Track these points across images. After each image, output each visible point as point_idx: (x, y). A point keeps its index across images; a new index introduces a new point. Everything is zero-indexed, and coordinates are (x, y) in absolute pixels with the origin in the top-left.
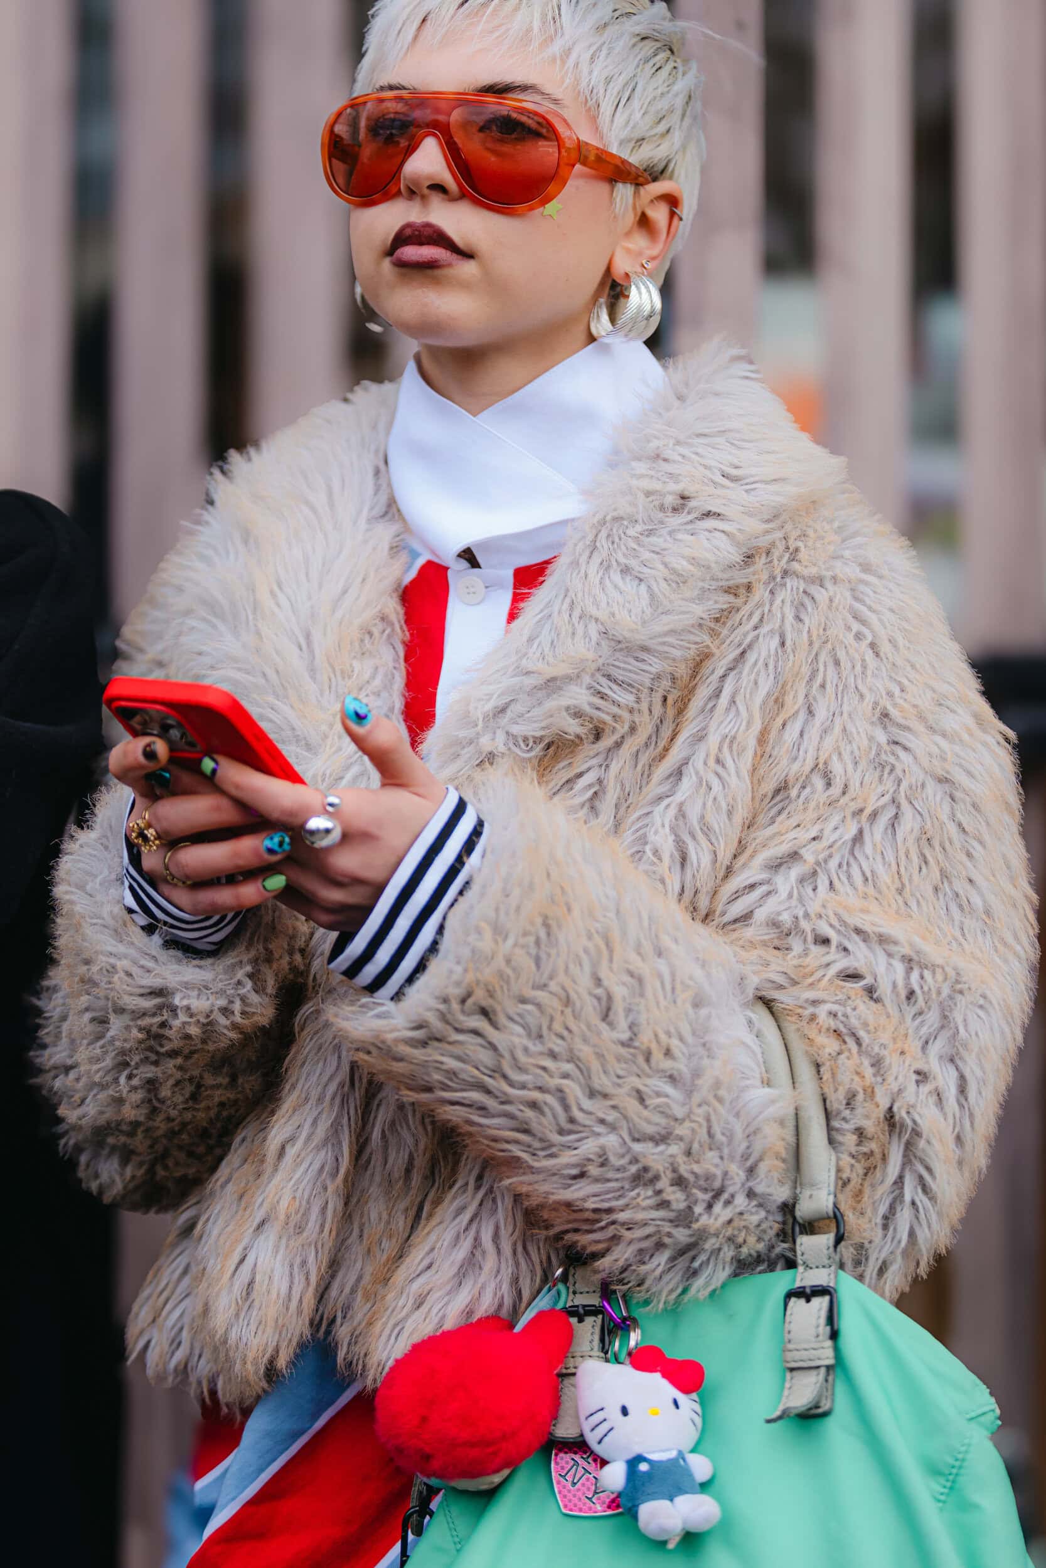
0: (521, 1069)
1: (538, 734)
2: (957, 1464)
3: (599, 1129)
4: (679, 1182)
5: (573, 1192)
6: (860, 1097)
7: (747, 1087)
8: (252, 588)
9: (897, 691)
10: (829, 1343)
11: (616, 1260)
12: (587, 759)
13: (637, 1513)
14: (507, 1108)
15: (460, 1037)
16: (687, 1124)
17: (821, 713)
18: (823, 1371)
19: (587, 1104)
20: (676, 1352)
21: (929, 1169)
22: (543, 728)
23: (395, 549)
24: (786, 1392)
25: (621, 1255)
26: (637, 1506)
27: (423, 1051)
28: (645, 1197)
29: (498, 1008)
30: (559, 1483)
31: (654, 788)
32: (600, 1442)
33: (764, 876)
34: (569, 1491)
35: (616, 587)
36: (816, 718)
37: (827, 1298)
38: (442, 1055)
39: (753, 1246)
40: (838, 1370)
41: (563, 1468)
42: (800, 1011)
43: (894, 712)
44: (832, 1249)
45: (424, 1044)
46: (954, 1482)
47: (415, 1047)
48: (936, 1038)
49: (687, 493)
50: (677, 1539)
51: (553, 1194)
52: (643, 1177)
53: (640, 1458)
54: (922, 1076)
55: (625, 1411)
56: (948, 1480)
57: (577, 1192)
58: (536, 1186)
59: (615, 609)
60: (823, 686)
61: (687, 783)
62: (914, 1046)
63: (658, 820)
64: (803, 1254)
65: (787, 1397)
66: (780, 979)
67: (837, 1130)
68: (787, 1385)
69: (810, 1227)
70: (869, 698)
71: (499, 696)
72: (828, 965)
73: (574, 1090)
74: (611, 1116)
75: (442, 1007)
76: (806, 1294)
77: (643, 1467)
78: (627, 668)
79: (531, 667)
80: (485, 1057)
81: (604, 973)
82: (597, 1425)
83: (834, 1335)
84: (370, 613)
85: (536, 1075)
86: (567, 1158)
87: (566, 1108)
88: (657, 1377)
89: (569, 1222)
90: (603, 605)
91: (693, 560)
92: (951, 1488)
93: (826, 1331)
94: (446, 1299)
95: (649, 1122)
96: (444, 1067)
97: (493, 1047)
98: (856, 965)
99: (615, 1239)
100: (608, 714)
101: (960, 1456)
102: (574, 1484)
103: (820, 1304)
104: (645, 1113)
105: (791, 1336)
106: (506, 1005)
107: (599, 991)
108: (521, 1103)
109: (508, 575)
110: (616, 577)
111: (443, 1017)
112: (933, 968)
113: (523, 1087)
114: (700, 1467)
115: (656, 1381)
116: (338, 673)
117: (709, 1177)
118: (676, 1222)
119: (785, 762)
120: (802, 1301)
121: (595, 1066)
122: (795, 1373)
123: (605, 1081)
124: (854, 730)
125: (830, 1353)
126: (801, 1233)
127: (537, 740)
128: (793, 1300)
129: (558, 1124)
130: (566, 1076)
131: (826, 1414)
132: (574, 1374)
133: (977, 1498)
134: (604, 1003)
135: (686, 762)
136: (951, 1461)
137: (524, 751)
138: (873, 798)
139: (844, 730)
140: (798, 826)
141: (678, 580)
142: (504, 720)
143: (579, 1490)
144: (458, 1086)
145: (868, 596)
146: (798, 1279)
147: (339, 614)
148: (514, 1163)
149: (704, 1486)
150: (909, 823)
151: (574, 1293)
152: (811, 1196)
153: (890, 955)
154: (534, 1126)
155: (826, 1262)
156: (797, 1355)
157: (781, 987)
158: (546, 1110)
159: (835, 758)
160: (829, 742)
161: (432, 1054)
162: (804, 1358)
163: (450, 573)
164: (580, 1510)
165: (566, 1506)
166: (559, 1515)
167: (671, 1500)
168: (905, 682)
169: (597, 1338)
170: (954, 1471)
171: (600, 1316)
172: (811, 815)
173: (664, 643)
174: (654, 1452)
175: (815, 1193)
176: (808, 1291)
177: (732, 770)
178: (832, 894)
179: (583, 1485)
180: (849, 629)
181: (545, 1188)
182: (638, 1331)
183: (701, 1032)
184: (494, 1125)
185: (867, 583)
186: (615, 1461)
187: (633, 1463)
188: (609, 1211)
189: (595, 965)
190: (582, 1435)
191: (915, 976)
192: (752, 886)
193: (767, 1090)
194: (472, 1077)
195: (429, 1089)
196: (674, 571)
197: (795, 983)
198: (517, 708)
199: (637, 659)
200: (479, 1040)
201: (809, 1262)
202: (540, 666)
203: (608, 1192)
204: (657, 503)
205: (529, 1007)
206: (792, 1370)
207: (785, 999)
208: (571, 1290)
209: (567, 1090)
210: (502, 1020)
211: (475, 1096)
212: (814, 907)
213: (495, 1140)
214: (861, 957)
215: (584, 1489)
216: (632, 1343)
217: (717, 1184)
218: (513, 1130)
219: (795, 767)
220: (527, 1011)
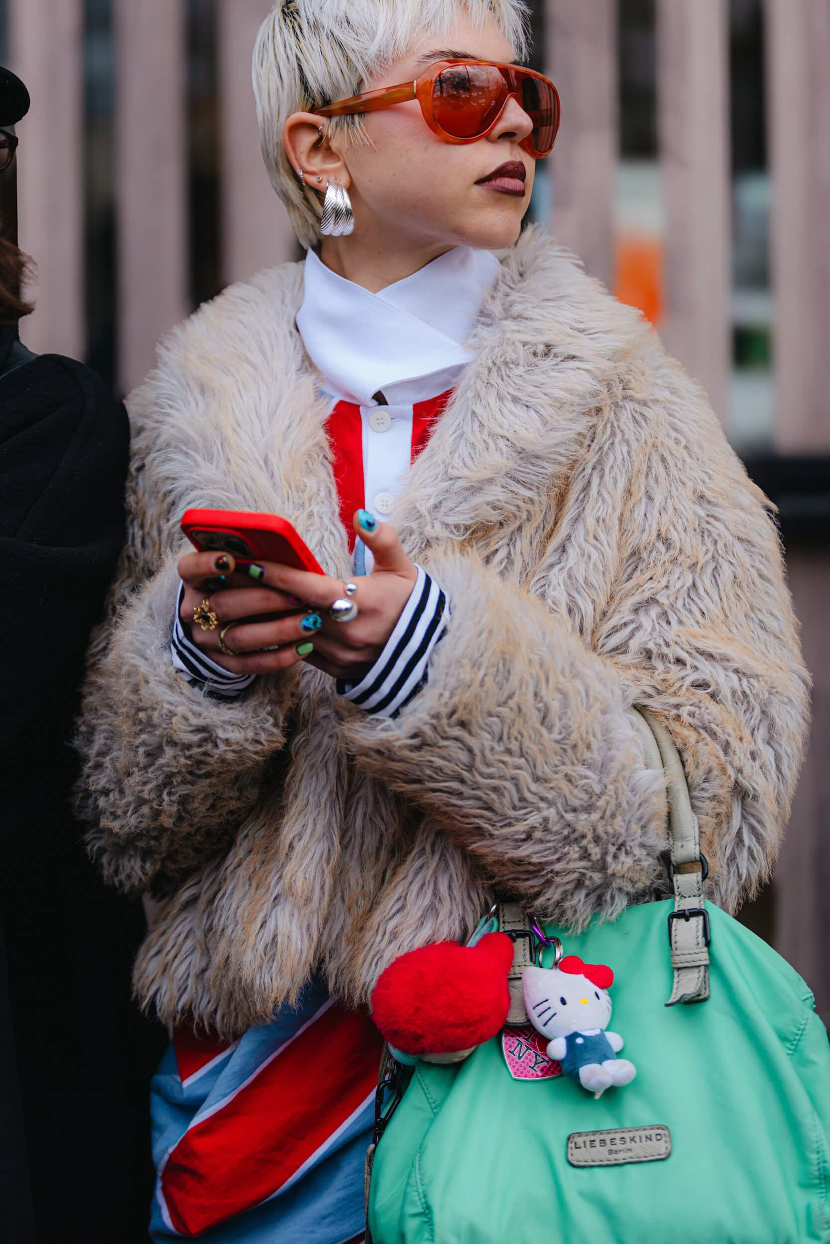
0: (488, 765)
1: (468, 523)
2: (799, 1032)
3: (542, 805)
4: (597, 839)
5: (522, 851)
6: (715, 772)
7: (636, 769)
8: (217, 428)
9: (707, 480)
10: (705, 949)
11: (548, 899)
12: (499, 541)
13: (578, 1074)
14: (478, 793)
15: (446, 743)
16: (604, 798)
17: (658, 499)
18: (702, 968)
19: (534, 787)
20: (590, 959)
21: (759, 822)
22: (472, 518)
23: (320, 394)
24: (675, 986)
25: (553, 895)
26: (578, 1069)
27: (418, 754)
28: (574, 851)
29: (473, 720)
30: (509, 1057)
31: (549, 558)
32: (545, 1025)
33: (631, 617)
34: (517, 1063)
35: (511, 412)
36: (655, 501)
37: (701, 918)
38: (432, 756)
39: (644, 882)
40: (711, 969)
41: (510, 1046)
42: (666, 713)
43: (708, 494)
44: (700, 883)
45: (418, 748)
46: (797, 1045)
47: (411, 751)
48: (758, 728)
49: (550, 343)
50: (601, 1093)
51: (507, 853)
52: (572, 837)
53: (576, 1035)
54: (753, 756)
55: (563, 1001)
56: (792, 1045)
57: (525, 851)
58: (494, 848)
59: (517, 428)
60: (656, 479)
61: (573, 552)
62: (746, 733)
63: (554, 581)
64: (678, 888)
65: (677, 989)
66: (650, 691)
67: (697, 798)
68: (676, 980)
69: (681, 868)
70: (690, 484)
71: (436, 496)
72: (683, 678)
73: (525, 777)
74: (550, 795)
75: (434, 721)
76: (685, 915)
77: (579, 1041)
78: (529, 473)
79: (456, 473)
80: (463, 756)
81: (543, 693)
82: (543, 1012)
83: (708, 944)
84: (311, 442)
85: (499, 768)
86: (521, 827)
87: (518, 790)
88: (582, 976)
89: (512, 873)
90: (506, 426)
91: (566, 390)
92: (794, 1050)
93: (701, 940)
94: (414, 933)
95: (576, 797)
96: (435, 765)
97: (470, 750)
98: (704, 677)
99: (549, 882)
100: (512, 505)
101: (802, 1027)
102: (520, 1058)
103: (696, 922)
104: (576, 792)
105: (678, 945)
106: (478, 719)
107: (540, 705)
108: (487, 788)
109: (410, 409)
110: (510, 405)
111: (434, 728)
112: (757, 677)
113: (491, 777)
114: (615, 1041)
115: (580, 980)
116: (293, 488)
117: (616, 836)
118: (593, 868)
119: (637, 533)
120: (683, 921)
121: (540, 760)
122: (680, 972)
123: (547, 770)
124: (682, 508)
125: (705, 956)
126: (674, 873)
127: (467, 528)
128: (675, 920)
129: (512, 803)
130: (519, 768)
131: (705, 1000)
132: (520, 978)
133: (813, 1056)
134: (542, 713)
135: (569, 537)
136: (795, 1030)
137: (457, 536)
138: (701, 555)
139: (675, 509)
140: (651, 578)
141: (561, 405)
142: (440, 515)
143: (523, 1062)
144: (442, 778)
145: (678, 412)
146: (676, 905)
147: (288, 444)
148: (479, 832)
149: (619, 1054)
150: (726, 571)
151: (504, 922)
152: (682, 846)
153: (725, 669)
154: (497, 805)
155: (697, 892)
156: (683, 958)
157: (650, 696)
158: (506, 793)
159: (672, 528)
160: (665, 518)
161: (425, 755)
162: (689, 960)
163: (361, 409)
164: (526, 1076)
165: (515, 1074)
166: (510, 1079)
167: (601, 1064)
168: (711, 472)
169: (528, 952)
170: (797, 1038)
171: (527, 938)
172: (660, 570)
173: (555, 452)
174: (586, 1030)
175: (685, 843)
176: (687, 913)
177: (606, 544)
178: (682, 627)
179: (526, 1058)
180: (669, 436)
181: (499, 849)
182: (561, 947)
183: (606, 731)
184: (469, 806)
185: (674, 403)
186: (555, 1038)
187: (571, 1039)
188: (546, 863)
189: (537, 686)
190: (529, 1020)
191: (745, 682)
192: (625, 624)
193: (650, 771)
194: (453, 771)
195: (419, 781)
196: (556, 400)
197: (659, 692)
198: (449, 504)
199: (533, 464)
200: (459, 745)
201: (682, 893)
202: (464, 472)
203: (545, 850)
204: (531, 350)
205: (495, 719)
206: (679, 969)
207: (654, 704)
208: (501, 920)
209: (521, 778)
210: (475, 729)
211: (455, 785)
212: (670, 637)
213: (466, 816)
214: (708, 670)
215: (527, 1061)
216: (558, 956)
217: (621, 841)
218: (479, 808)
219: (645, 536)
220: (493, 722)
